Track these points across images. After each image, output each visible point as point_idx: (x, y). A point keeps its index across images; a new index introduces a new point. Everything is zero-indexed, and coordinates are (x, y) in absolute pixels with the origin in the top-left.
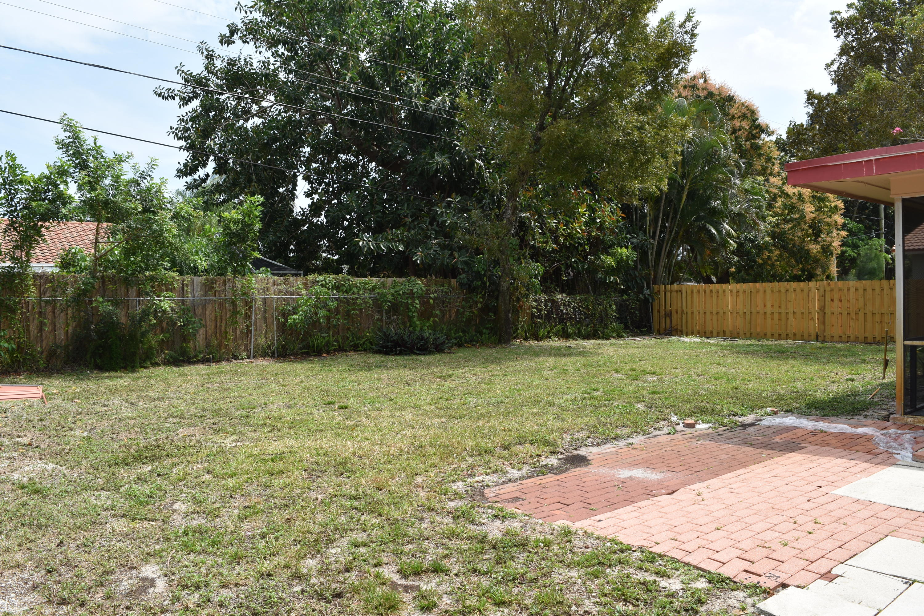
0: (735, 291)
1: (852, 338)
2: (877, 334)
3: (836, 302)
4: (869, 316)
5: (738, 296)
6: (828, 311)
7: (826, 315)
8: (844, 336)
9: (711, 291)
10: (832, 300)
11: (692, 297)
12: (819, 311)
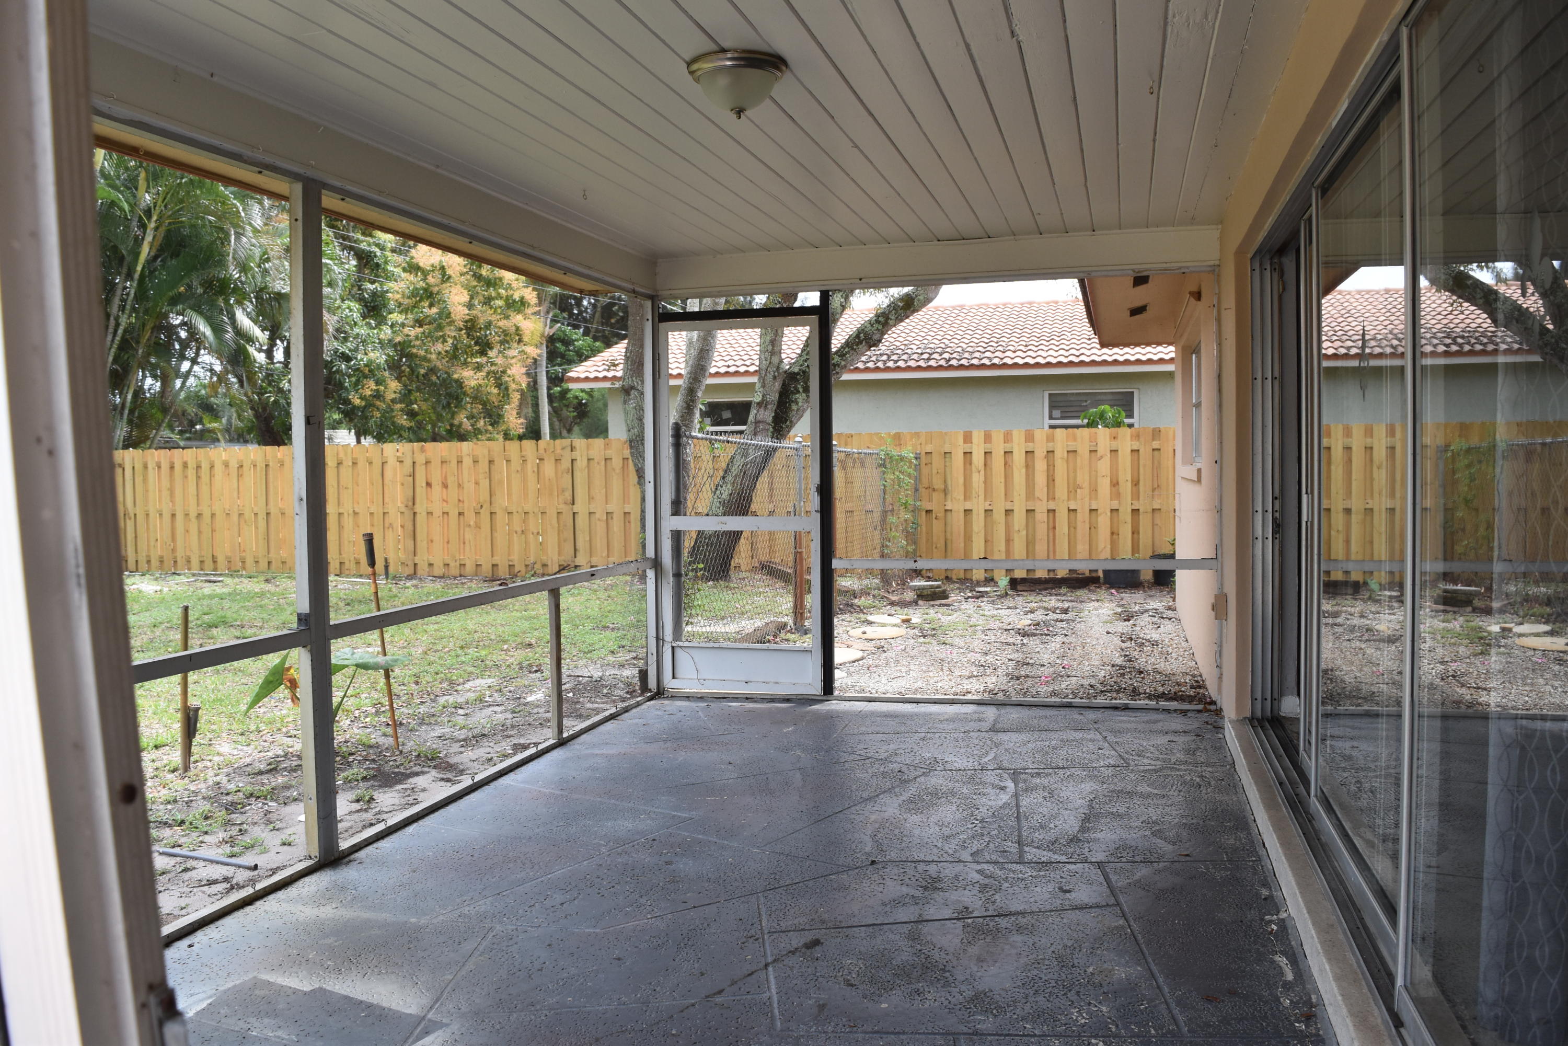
0: (234, 465)
1: (470, 568)
2: (516, 558)
3: (437, 488)
4: (501, 518)
5: (240, 476)
6: (420, 508)
7: (418, 516)
8: (452, 564)
9: (185, 465)
10: (429, 484)
11: (145, 480)
12: (403, 509)
